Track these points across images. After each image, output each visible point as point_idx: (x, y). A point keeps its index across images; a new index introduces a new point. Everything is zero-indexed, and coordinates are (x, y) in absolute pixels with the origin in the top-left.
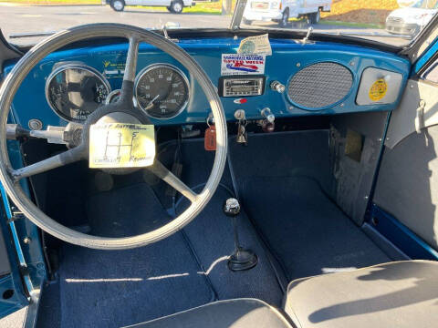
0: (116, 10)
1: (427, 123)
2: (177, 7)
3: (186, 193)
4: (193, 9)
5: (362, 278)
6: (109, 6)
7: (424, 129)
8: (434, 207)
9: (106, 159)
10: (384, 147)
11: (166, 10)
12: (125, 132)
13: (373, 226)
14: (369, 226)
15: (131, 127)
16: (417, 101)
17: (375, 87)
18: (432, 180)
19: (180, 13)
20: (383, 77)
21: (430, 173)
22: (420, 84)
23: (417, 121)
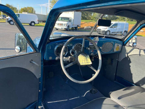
0: (11, 24)
1: (128, 55)
2: (33, 24)
3: (95, 70)
4: (38, 25)
5: (124, 90)
6: (8, 23)
7: (128, 56)
8: (132, 74)
9: (83, 63)
10: (118, 61)
11: (29, 25)
12: (85, 57)
13: (117, 81)
14: (116, 82)
15: (86, 56)
16: (125, 50)
17: (117, 47)
18: (131, 68)
19: (34, 26)
20: (119, 45)
21: (130, 66)
22: (126, 47)
23: (126, 54)
